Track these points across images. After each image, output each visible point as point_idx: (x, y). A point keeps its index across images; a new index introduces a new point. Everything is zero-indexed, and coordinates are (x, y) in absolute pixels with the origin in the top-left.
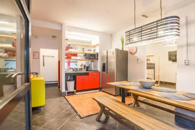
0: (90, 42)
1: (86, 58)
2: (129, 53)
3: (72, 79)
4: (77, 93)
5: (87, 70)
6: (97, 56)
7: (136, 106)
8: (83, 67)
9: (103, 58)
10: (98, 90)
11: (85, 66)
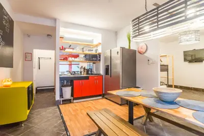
0: (92, 41)
1: (86, 60)
2: (137, 53)
3: (69, 84)
4: (75, 101)
5: (88, 74)
6: (100, 57)
7: (148, 120)
8: (82, 70)
9: (106, 58)
10: (101, 97)
11: (84, 69)
